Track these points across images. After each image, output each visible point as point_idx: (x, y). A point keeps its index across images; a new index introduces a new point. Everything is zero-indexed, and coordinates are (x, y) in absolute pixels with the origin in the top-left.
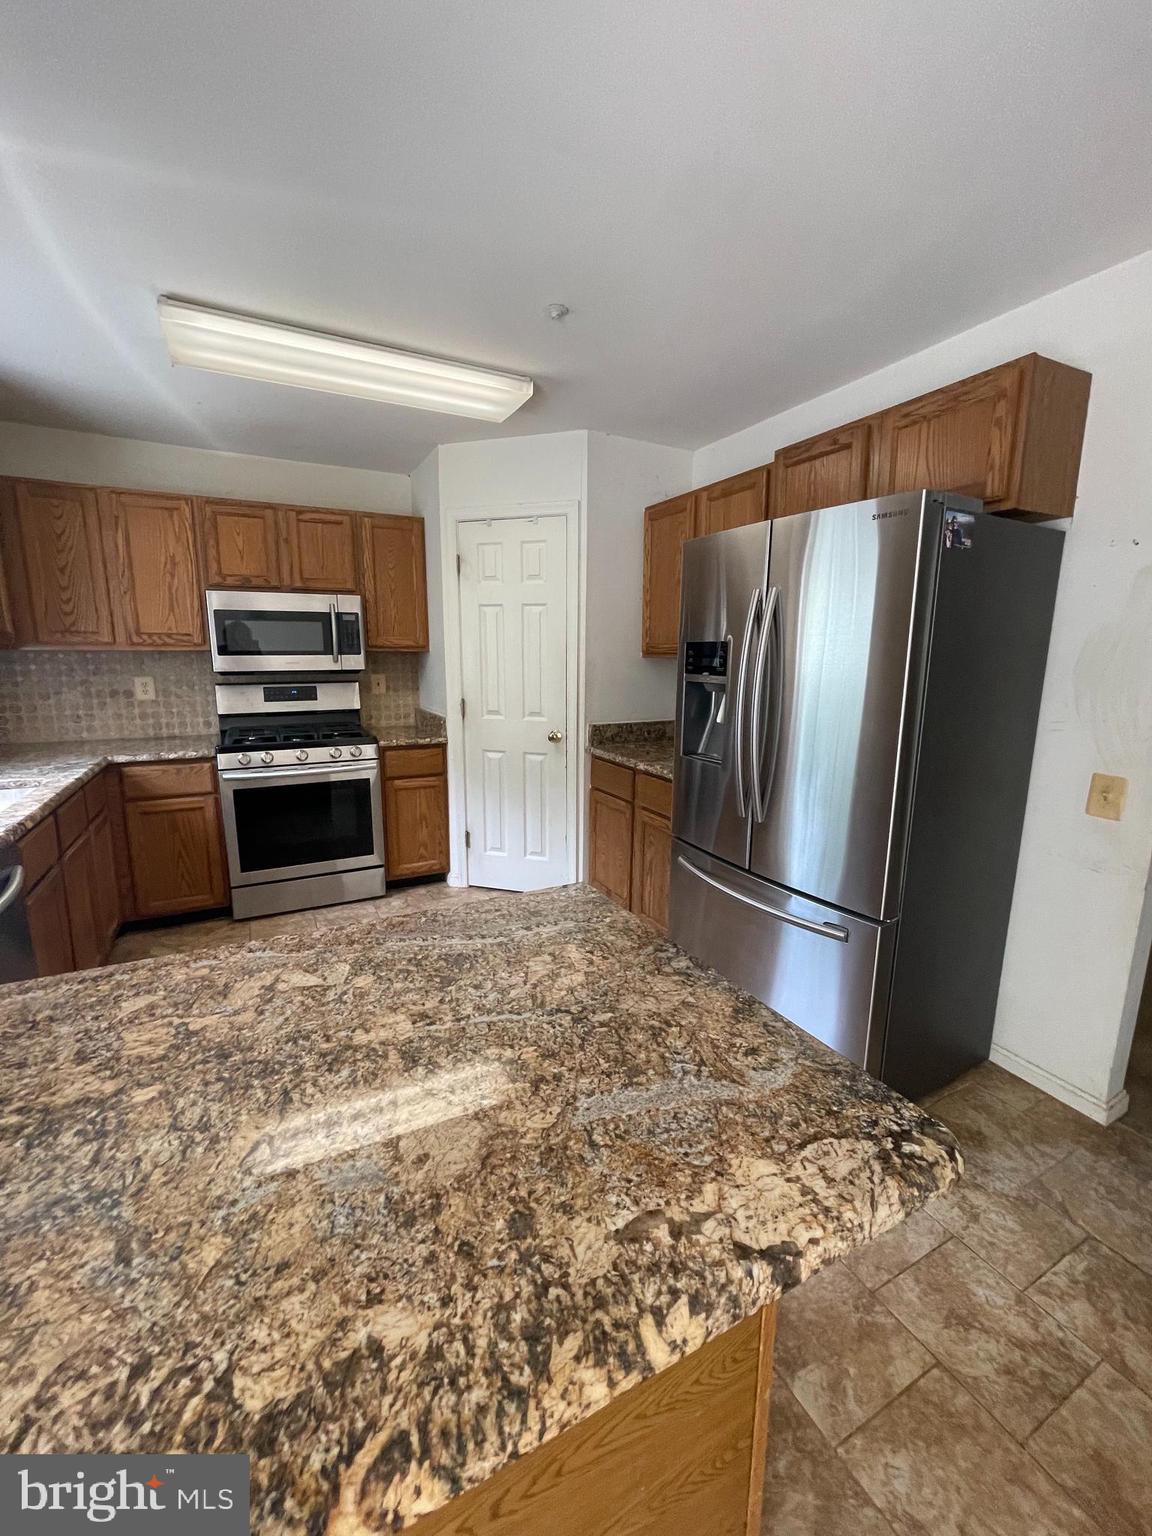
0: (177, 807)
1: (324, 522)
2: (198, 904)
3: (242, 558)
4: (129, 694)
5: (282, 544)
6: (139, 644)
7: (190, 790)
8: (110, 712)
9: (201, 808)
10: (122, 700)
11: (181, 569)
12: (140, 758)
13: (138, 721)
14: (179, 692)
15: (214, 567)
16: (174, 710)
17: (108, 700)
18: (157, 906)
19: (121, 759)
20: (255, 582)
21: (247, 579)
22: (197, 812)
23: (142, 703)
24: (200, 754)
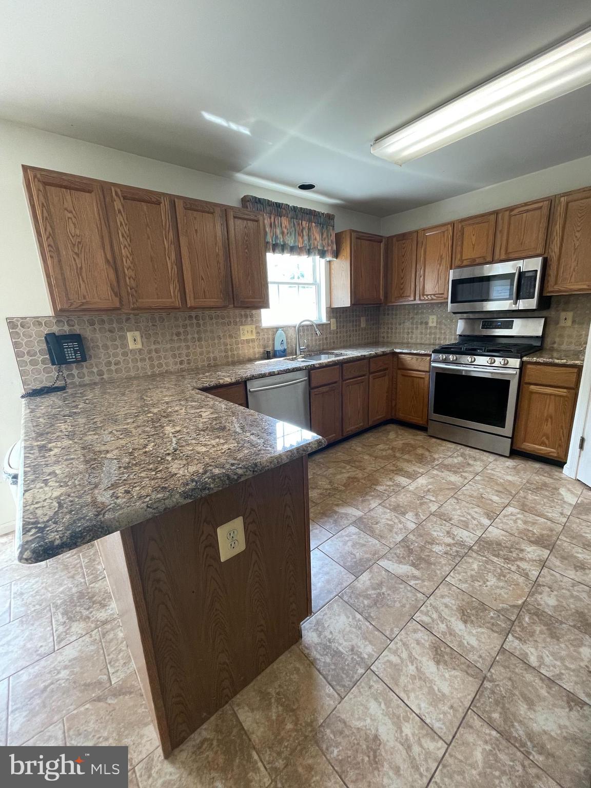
0: (415, 375)
1: (528, 211)
2: (415, 421)
3: (474, 248)
4: (427, 323)
5: (498, 232)
6: (423, 300)
7: (420, 368)
8: (419, 331)
9: (423, 378)
10: (424, 326)
11: (444, 261)
12: (404, 351)
13: (428, 336)
14: (446, 322)
15: (459, 256)
16: (443, 332)
17: (419, 326)
18: (401, 416)
19: (398, 351)
20: (478, 261)
21: (474, 260)
22: (422, 380)
23: (430, 327)
24: (426, 352)
